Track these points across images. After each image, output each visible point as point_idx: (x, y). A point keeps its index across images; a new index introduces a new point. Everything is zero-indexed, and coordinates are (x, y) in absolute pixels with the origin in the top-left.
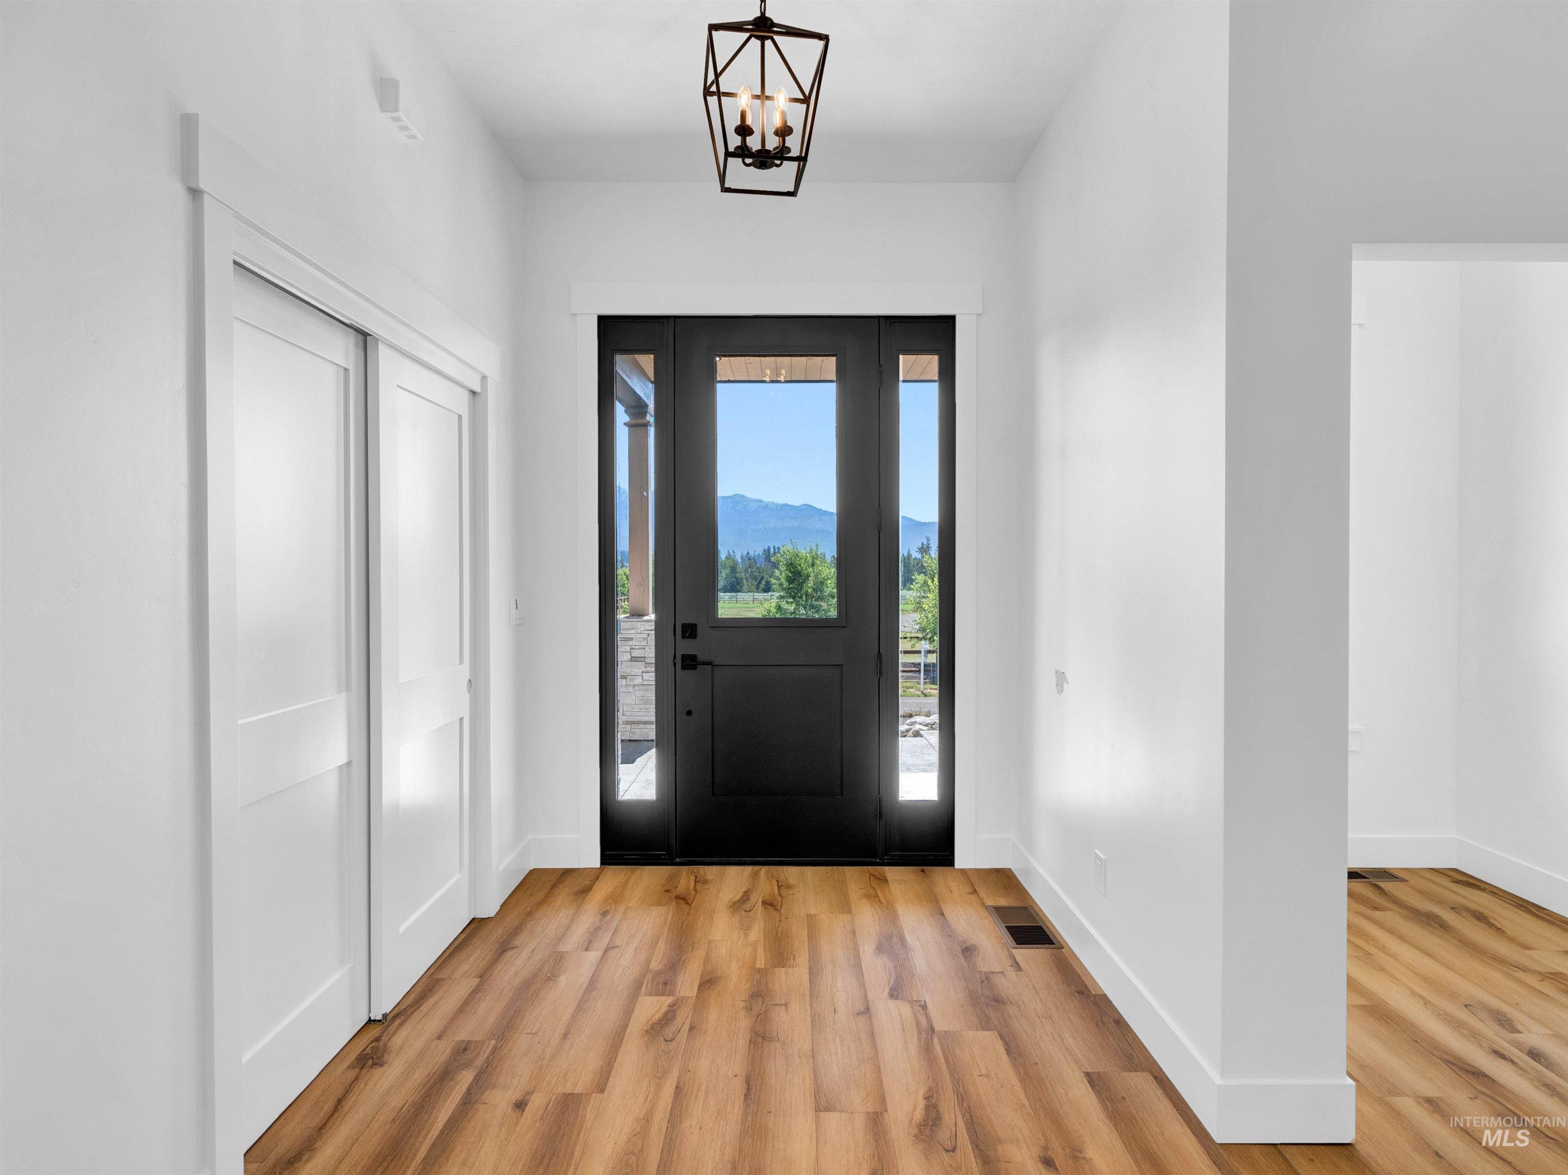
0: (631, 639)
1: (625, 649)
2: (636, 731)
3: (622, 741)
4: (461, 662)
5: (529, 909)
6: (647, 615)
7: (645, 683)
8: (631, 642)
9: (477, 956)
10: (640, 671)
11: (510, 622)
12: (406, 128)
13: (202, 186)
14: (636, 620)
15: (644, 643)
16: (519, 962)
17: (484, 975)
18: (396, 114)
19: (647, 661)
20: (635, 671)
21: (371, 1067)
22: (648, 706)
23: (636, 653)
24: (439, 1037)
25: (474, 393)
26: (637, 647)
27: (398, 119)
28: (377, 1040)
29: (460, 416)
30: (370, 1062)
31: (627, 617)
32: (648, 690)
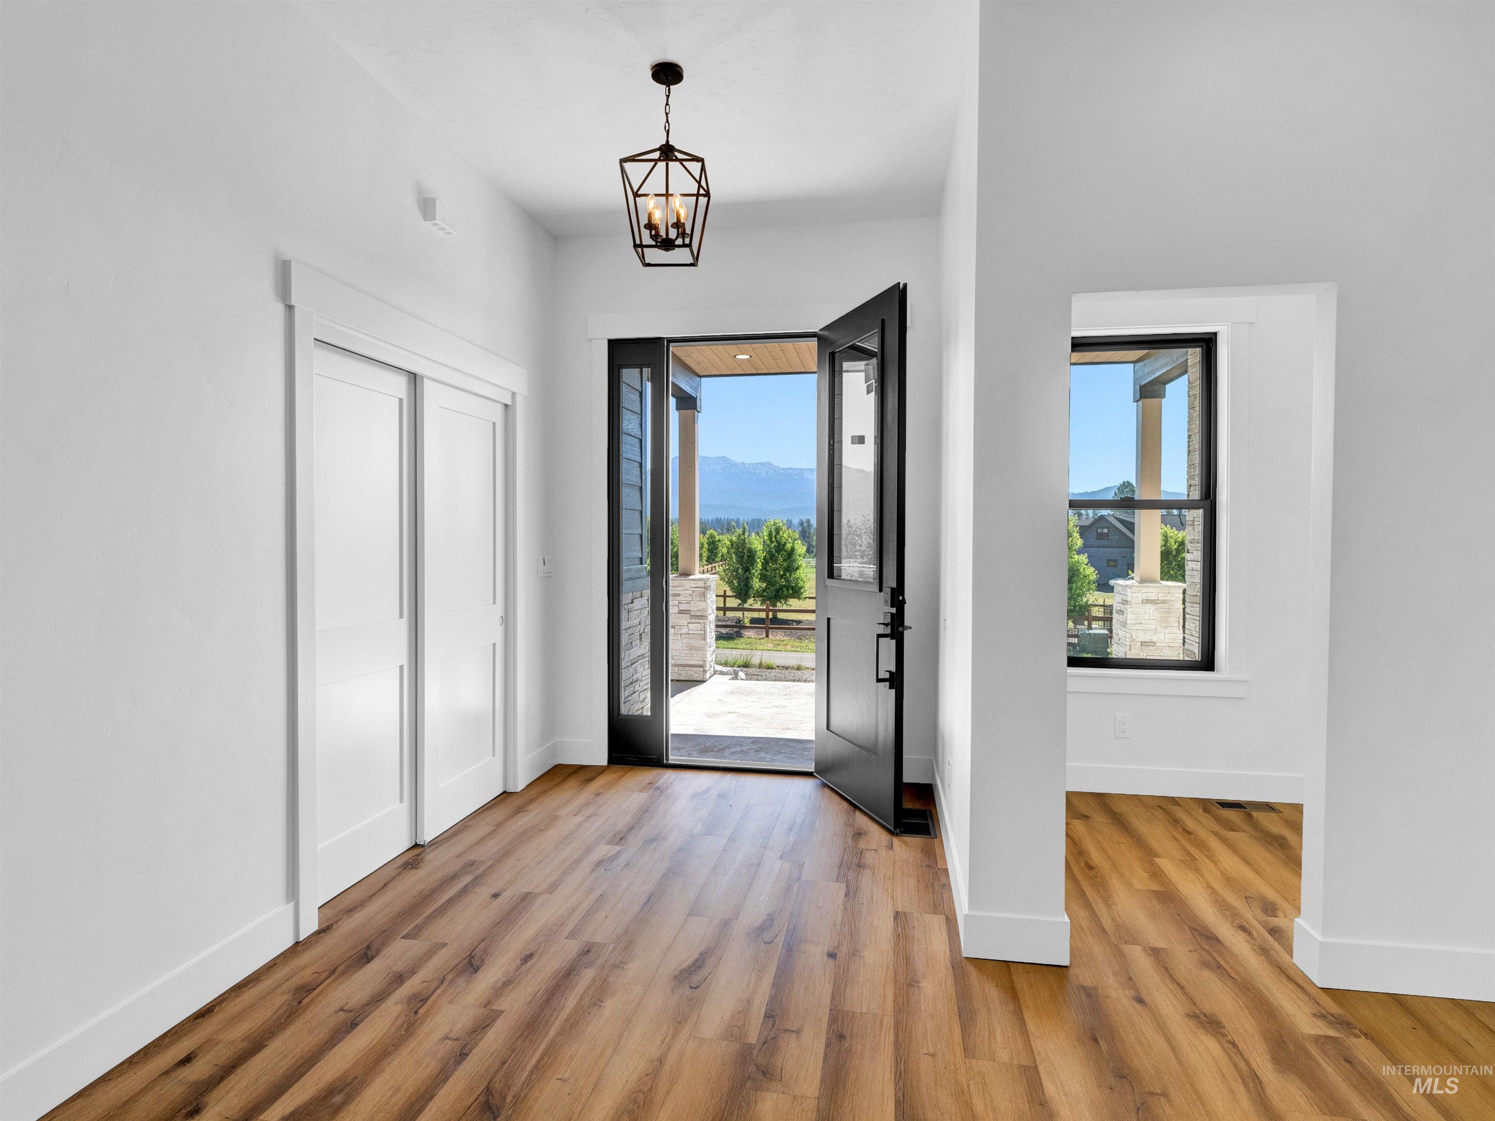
0: (679, 595)
1: (674, 603)
2: (682, 672)
3: (672, 680)
4: (494, 603)
5: (545, 789)
6: (693, 575)
7: (691, 632)
8: (679, 597)
9: (499, 814)
10: (687, 622)
11: (537, 574)
12: (443, 229)
13: (293, 303)
14: (683, 579)
15: (690, 598)
16: (525, 820)
17: (498, 826)
18: (434, 222)
19: (692, 613)
20: (682, 622)
21: (410, 869)
22: (692, 652)
23: (682, 607)
24: (457, 857)
25: (506, 405)
26: (683, 602)
27: (437, 224)
28: (418, 855)
29: (494, 423)
30: (410, 866)
31: (677, 577)
32: (692, 638)
